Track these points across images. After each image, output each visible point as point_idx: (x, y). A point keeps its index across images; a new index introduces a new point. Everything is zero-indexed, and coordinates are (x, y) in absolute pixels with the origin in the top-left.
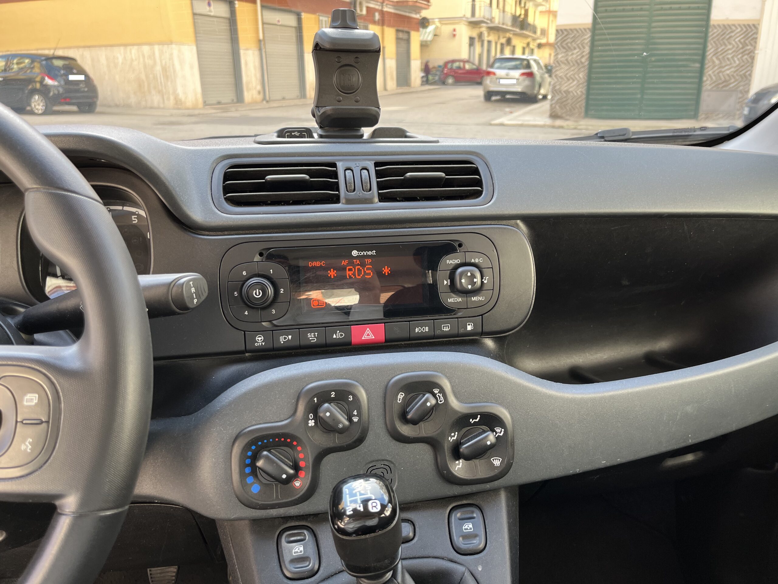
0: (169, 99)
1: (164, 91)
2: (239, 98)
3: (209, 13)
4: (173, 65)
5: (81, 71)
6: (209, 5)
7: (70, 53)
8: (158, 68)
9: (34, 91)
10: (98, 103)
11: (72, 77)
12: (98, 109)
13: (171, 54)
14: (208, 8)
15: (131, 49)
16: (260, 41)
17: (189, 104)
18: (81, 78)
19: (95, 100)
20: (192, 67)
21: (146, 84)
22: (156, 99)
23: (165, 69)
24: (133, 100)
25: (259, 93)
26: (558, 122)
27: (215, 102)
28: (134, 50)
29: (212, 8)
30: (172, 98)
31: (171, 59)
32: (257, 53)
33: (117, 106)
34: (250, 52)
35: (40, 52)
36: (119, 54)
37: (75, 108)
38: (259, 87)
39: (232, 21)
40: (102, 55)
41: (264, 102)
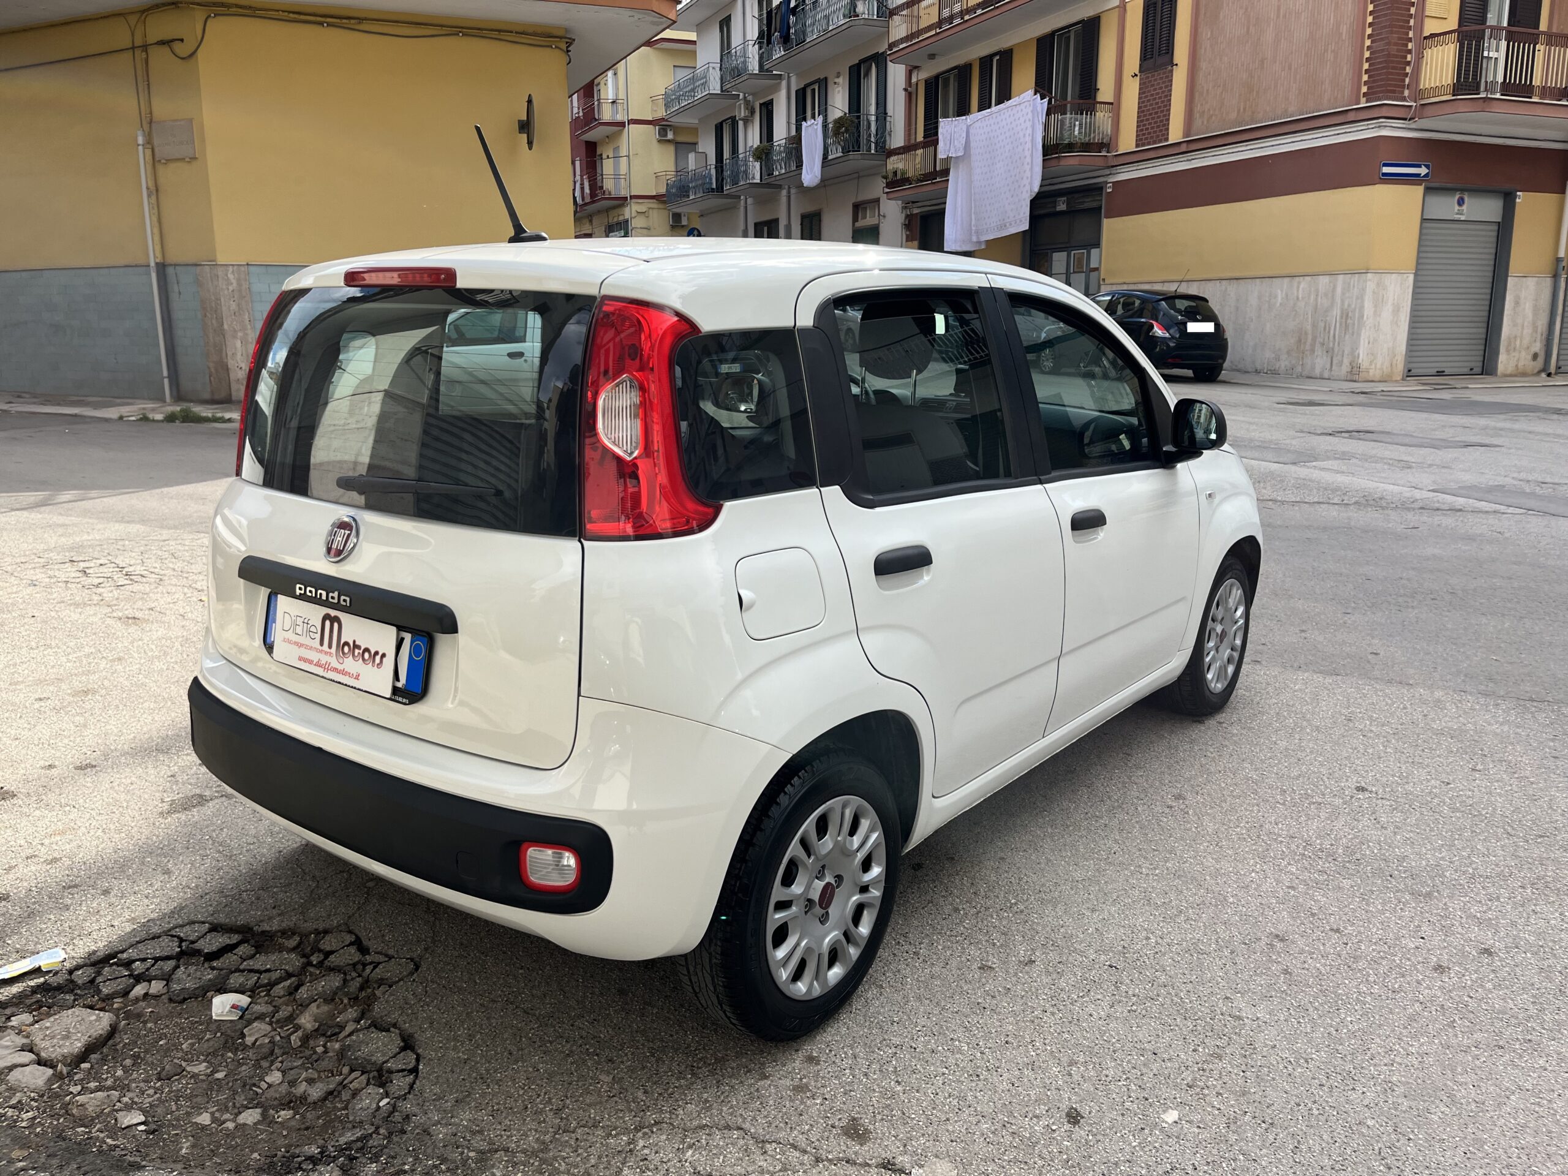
0: (1341, 363)
1: (1336, 350)
2: (1487, 367)
3: (1457, 217)
4: (1362, 307)
5: (1209, 317)
6: (1461, 202)
7: (1193, 290)
8: (1336, 312)
10: (1225, 365)
11: (1193, 327)
12: (1224, 374)
13: (1364, 289)
14: (1457, 207)
15: (1299, 283)
16: (1558, 260)
17: (1374, 373)
18: (1208, 327)
19: (1220, 361)
20: (1396, 310)
21: (1310, 337)
22: (1320, 362)
23: (1345, 315)
24: (1283, 364)
25: (1535, 356)
27: (1434, 371)
28: (1304, 283)
29: (1464, 207)
30: (1346, 362)
31: (1361, 297)
32: (1548, 282)
33: (1257, 372)
34: (1531, 282)
35: (1157, 287)
36: (1280, 290)
37: (1189, 373)
38: (1538, 347)
39: (1504, 229)
40: (1253, 292)
41: (1544, 375)
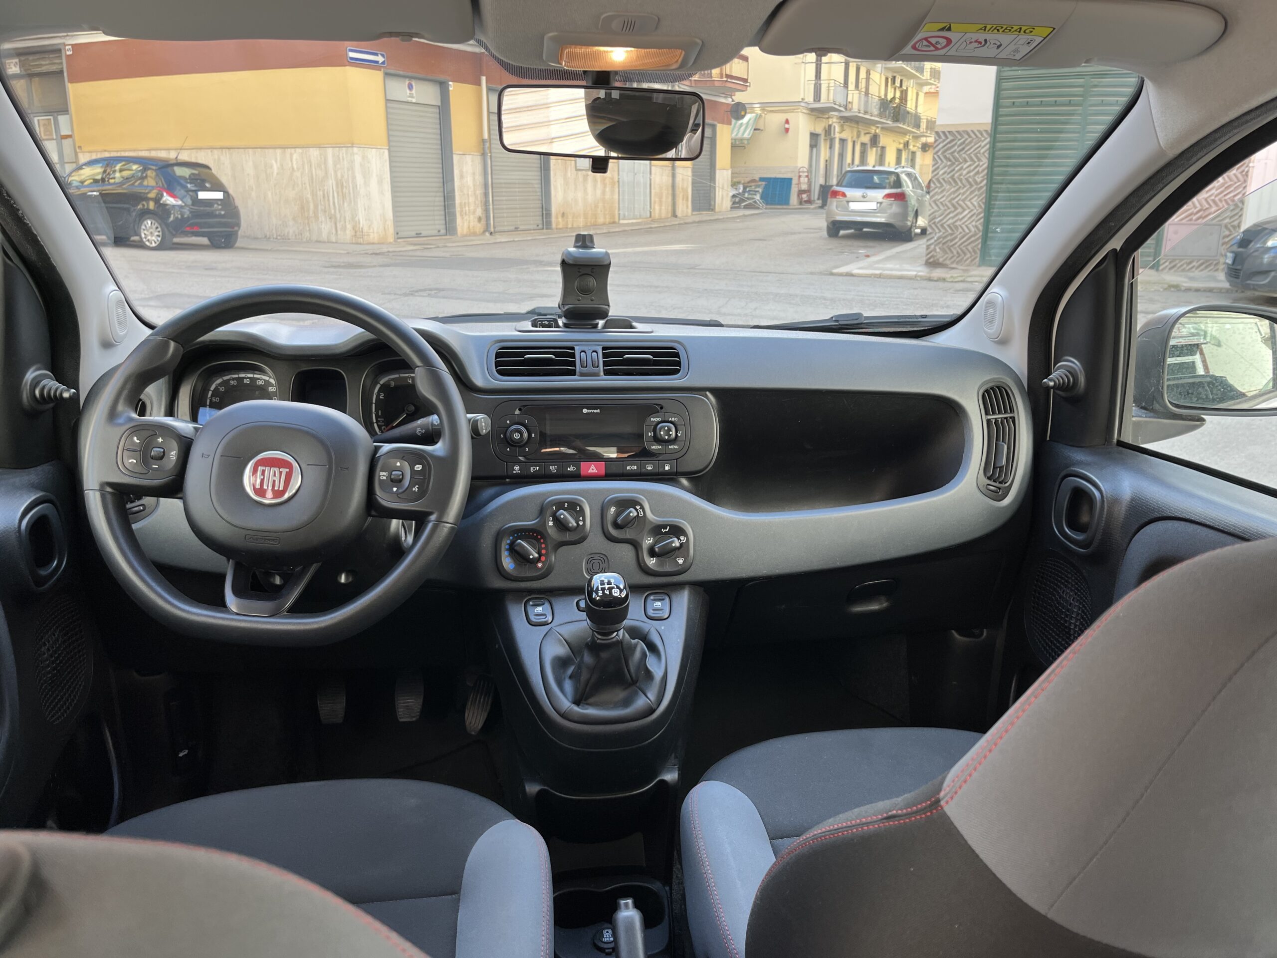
0: (344, 228)
1: (338, 216)
2: (450, 227)
3: (410, 99)
4: (354, 178)
5: (217, 186)
6: (410, 87)
7: (201, 158)
8: (331, 182)
9: (145, 214)
10: (240, 233)
11: (202, 195)
12: (239, 243)
13: (352, 161)
14: (408, 92)
15: (291, 155)
16: (484, 141)
17: (374, 237)
18: (219, 195)
19: (236, 228)
20: (380, 182)
21: (312, 206)
22: (325, 228)
23: (340, 184)
24: (291, 230)
25: (480, 219)
26: (938, 273)
27: (413, 234)
28: (297, 154)
29: (414, 91)
30: (349, 226)
31: (351, 168)
32: (478, 159)
33: (267, 238)
34: (468, 158)
36: (275, 160)
37: (205, 241)
38: (479, 212)
39: (444, 109)
40: (249, 161)
41: (487, 234)
